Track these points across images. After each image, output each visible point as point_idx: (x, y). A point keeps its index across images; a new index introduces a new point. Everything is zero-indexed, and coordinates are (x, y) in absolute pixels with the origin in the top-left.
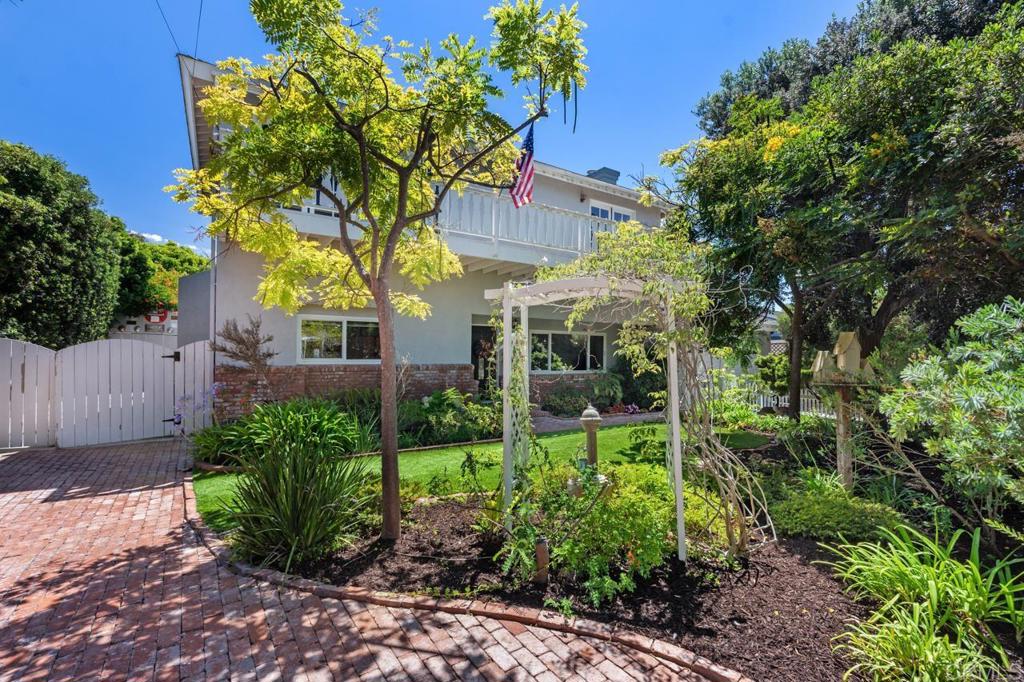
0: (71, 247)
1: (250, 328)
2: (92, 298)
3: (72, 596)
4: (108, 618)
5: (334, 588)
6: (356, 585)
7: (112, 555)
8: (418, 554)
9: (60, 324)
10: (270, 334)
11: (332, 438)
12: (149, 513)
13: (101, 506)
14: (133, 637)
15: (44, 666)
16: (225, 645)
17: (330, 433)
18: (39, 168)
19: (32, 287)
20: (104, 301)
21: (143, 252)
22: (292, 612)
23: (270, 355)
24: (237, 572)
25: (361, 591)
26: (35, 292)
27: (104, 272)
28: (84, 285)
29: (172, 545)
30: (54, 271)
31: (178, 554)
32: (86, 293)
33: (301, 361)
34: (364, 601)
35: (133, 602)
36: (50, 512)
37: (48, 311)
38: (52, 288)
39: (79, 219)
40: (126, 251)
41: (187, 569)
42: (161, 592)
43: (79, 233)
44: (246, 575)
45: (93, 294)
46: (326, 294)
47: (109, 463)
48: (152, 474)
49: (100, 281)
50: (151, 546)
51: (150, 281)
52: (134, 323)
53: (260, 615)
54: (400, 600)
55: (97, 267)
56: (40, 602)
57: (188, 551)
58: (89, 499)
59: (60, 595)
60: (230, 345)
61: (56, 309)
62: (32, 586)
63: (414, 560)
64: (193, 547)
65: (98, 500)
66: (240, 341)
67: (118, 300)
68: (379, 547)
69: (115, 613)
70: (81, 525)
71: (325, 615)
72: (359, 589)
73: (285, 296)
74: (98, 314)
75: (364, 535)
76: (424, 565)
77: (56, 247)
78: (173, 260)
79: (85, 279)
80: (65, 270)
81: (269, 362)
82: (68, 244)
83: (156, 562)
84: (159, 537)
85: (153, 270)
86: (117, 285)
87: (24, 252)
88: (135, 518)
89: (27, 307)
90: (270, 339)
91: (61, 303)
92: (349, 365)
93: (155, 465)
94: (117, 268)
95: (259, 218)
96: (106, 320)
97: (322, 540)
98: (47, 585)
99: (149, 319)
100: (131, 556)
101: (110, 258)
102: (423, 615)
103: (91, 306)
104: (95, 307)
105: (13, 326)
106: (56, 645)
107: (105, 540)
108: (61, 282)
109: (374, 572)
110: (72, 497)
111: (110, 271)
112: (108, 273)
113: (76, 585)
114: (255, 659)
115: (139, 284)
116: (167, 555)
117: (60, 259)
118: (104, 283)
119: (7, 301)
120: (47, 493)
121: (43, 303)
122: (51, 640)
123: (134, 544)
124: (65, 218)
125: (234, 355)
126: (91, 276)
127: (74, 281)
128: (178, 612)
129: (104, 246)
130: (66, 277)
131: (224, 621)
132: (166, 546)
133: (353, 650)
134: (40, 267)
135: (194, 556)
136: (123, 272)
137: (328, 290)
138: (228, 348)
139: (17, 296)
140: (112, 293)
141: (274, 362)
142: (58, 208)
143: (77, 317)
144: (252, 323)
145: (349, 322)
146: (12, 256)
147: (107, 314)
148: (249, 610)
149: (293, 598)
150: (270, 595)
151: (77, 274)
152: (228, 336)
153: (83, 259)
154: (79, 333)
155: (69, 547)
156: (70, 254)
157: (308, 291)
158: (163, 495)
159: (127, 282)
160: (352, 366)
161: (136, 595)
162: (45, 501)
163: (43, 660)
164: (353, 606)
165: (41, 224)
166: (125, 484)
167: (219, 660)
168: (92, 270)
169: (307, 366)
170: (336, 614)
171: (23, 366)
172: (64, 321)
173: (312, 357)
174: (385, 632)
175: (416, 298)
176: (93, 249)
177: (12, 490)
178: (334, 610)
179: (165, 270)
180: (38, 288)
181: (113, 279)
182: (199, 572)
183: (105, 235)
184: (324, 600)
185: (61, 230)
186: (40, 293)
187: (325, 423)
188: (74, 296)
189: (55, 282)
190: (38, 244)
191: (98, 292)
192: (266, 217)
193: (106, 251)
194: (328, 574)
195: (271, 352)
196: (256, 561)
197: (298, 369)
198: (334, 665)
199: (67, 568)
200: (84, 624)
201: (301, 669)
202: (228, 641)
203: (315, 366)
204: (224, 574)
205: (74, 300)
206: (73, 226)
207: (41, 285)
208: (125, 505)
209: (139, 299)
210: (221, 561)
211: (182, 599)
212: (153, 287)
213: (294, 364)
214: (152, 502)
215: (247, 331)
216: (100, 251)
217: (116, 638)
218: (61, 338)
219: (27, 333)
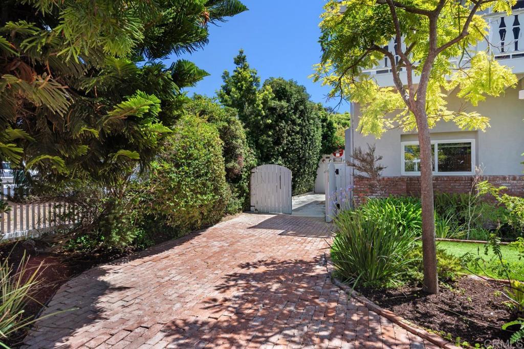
0: (299, 121)
1: (369, 152)
2: (310, 146)
3: (271, 271)
4: (277, 282)
5: (379, 308)
6: (392, 310)
7: (290, 260)
8: (447, 308)
9: (297, 159)
10: (381, 155)
11: (415, 224)
12: (312, 247)
13: (296, 241)
14: (282, 293)
15: (252, 291)
16: (313, 312)
17: (415, 220)
18: (285, 86)
19: (285, 142)
20: (315, 147)
21: (331, 120)
22: (350, 311)
23: (381, 169)
24: (334, 283)
25: (391, 314)
26: (287, 144)
27: (314, 132)
28: (306, 139)
29: (313, 262)
30: (293, 134)
31: (314, 267)
32: (307, 143)
33: (404, 173)
34: (391, 320)
35: (287, 279)
36: (279, 239)
37: (293, 153)
38: (293, 142)
39: (302, 107)
40: (324, 120)
41: (313, 274)
42: (299, 280)
43: (302, 113)
44: (337, 285)
45: (310, 144)
46: (403, 121)
47: (306, 224)
48: (321, 231)
49: (313, 136)
50: (305, 260)
51: (336, 134)
52: (329, 158)
53: (333, 305)
54: (418, 330)
55: (311, 130)
56: (262, 269)
57: (318, 267)
58: (293, 237)
59: (267, 269)
60: (357, 162)
61: (296, 152)
62: (262, 263)
63: (442, 310)
64: (320, 266)
65: (296, 238)
66: (363, 160)
67: (321, 146)
68: (418, 294)
69: (280, 282)
70: (286, 246)
71: (365, 318)
72: (391, 312)
73: (374, 126)
74: (313, 154)
75: (411, 285)
76: (448, 317)
77: (294, 122)
78: (347, 122)
79: (306, 136)
80: (298, 133)
81: (380, 172)
82: (298, 120)
83: (303, 267)
84: (309, 258)
85: (336, 128)
86: (320, 138)
87: (281, 126)
88: (306, 248)
89: (285, 151)
90: (380, 158)
91: (297, 149)
92: (439, 176)
93: (323, 228)
94: (320, 129)
95: (353, 80)
96: (317, 157)
97: (381, 279)
98: (267, 265)
99: (335, 155)
100: (296, 262)
101: (317, 125)
102: (427, 344)
103: (309, 150)
104: (311, 150)
105: (280, 160)
106: (259, 286)
107: (291, 254)
108: (297, 139)
109: (407, 307)
110: (288, 235)
111: (317, 131)
112: (316, 132)
113: (274, 267)
114: (322, 322)
115: (330, 137)
116: (309, 266)
117: (295, 127)
118: (314, 138)
119: (278, 149)
120: (281, 231)
121: (290, 149)
122: (258, 283)
123: (300, 258)
124: (296, 108)
125: (359, 169)
126: (309, 135)
127: (301, 138)
128: (302, 290)
129: (313, 119)
130: (298, 136)
131: (317, 301)
132: (311, 262)
133: (372, 341)
134: (288, 132)
135: (319, 270)
136: (323, 131)
137: (405, 119)
138: (356, 164)
139: (281, 146)
140: (318, 143)
141: (384, 174)
142: (293, 104)
143: (304, 156)
144: (370, 149)
145: (439, 145)
146: (277, 128)
147: (317, 154)
148: (330, 301)
149: (353, 303)
150: (343, 297)
151: (302, 134)
152: (356, 157)
153: (304, 127)
154: (305, 164)
155: (279, 253)
156: (299, 125)
157: (391, 122)
158: (321, 241)
159: (325, 137)
160: (442, 176)
161: (290, 277)
162: (280, 234)
163: (253, 289)
164: (384, 320)
165: (286, 112)
166: (308, 234)
167: (307, 317)
168: (309, 132)
169: (408, 177)
170: (371, 320)
171: (280, 177)
172: (299, 158)
173: (413, 171)
174: (397, 342)
175: (475, 114)
176: (308, 121)
177: (272, 229)
178: (371, 318)
179: (343, 128)
180: (288, 142)
181: (318, 135)
182: (318, 277)
183: (313, 113)
184: (370, 312)
185: (295, 114)
186: (288, 145)
187: (410, 213)
188: (302, 145)
189: (294, 139)
190: (287, 122)
191: (312, 142)
192: (357, 79)
193: (315, 122)
194: (378, 299)
195: (381, 166)
196: (344, 279)
197: (402, 179)
198: (357, 343)
199: (275, 260)
200: (269, 282)
201: (339, 337)
202: (315, 311)
203: (414, 177)
204: (328, 281)
205: (302, 147)
206: (300, 111)
207: (289, 141)
208: (304, 242)
209: (330, 145)
210: (328, 275)
211: (305, 285)
212: (336, 138)
213: (399, 175)
214: (315, 243)
215: (368, 154)
216: (311, 121)
217: (277, 292)
218: (298, 166)
219: (285, 163)
